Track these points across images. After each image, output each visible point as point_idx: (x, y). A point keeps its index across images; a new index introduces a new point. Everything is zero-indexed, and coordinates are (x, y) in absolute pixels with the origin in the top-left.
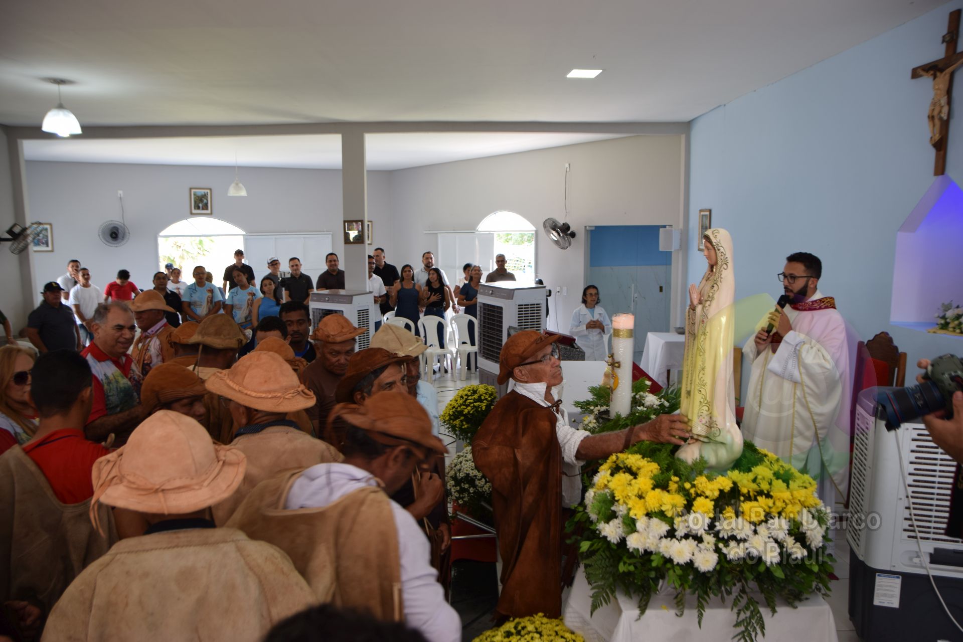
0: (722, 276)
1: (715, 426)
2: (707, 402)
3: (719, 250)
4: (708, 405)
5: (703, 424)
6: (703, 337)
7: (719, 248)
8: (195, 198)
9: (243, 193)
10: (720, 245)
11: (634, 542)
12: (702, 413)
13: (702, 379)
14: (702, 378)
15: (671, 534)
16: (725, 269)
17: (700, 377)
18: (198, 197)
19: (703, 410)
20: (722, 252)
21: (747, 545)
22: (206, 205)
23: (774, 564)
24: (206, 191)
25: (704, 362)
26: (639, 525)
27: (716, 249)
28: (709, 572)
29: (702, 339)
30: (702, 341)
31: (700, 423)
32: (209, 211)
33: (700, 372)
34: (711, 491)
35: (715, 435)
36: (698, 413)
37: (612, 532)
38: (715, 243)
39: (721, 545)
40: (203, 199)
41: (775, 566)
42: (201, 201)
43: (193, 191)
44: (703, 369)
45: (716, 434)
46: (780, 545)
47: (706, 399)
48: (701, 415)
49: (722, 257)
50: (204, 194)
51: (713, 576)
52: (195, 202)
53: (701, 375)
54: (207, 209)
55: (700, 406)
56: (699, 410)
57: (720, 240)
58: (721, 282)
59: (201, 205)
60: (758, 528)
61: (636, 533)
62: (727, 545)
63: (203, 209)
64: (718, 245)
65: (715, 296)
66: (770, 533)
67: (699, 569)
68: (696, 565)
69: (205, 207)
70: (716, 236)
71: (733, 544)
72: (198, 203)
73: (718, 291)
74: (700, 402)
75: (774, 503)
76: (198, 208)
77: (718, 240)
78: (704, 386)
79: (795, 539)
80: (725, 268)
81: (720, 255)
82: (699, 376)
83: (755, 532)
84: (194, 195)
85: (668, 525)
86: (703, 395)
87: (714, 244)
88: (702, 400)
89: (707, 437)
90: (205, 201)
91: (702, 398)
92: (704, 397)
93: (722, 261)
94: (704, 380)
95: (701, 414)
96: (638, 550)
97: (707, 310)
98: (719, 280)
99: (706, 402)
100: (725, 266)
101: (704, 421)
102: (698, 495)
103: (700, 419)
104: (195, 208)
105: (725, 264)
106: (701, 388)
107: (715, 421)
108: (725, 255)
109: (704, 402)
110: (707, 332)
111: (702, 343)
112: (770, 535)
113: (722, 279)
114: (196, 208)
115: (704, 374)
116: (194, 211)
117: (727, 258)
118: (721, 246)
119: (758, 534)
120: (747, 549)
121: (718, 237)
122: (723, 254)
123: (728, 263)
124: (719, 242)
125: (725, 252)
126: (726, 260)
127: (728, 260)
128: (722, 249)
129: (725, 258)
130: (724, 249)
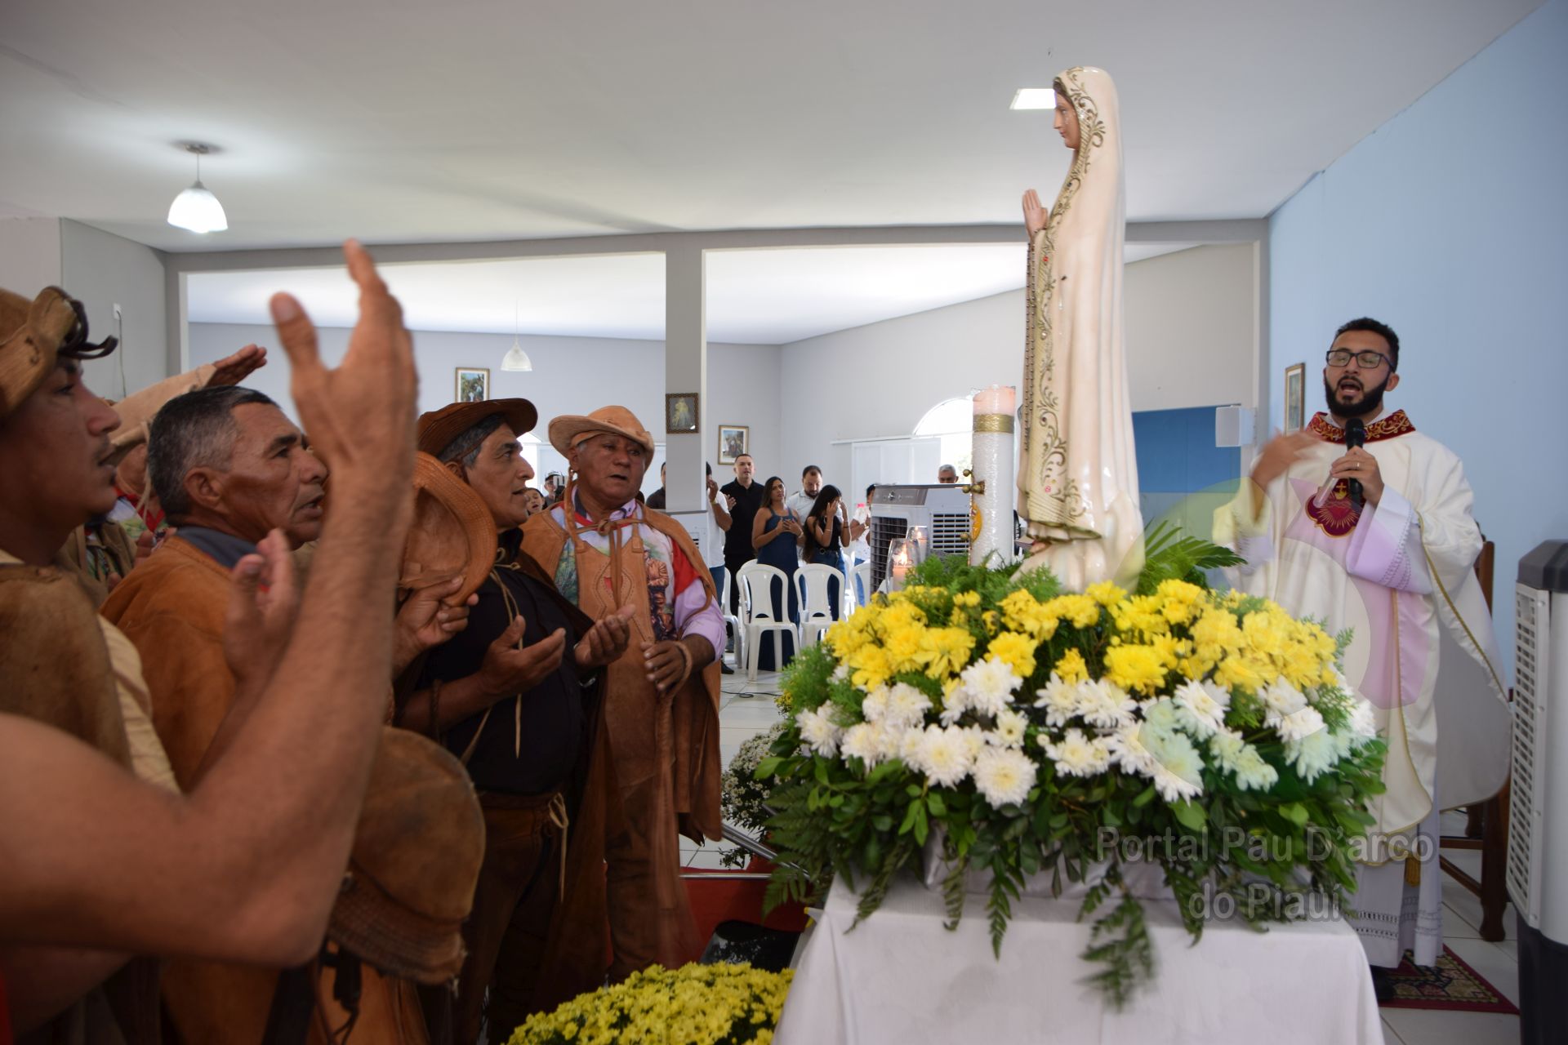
0: (1090, 160)
1: (1073, 491)
2: (1060, 443)
3: (1082, 106)
4: (1061, 450)
5: (1051, 496)
6: (1047, 294)
7: (1082, 102)
9: (526, 366)
10: (1083, 95)
11: (858, 744)
12: (1050, 469)
13: (1047, 392)
14: (1046, 388)
15: (932, 718)
16: (1098, 146)
17: (1043, 388)
18: (468, 382)
19: (1052, 463)
20: (1089, 111)
21: (1111, 742)
23: (1187, 798)
24: (481, 373)
25: (1049, 352)
26: (869, 706)
27: (1076, 103)
28: (1010, 806)
29: (1045, 301)
30: (1046, 305)
31: (1047, 495)
33: (1042, 376)
34: (1037, 619)
35: (1073, 513)
36: (1042, 471)
37: (820, 729)
38: (1072, 90)
39: (1043, 740)
40: (476, 385)
41: (1189, 803)
42: (473, 388)
44: (1049, 368)
45: (1074, 511)
46: (1203, 748)
47: (1056, 437)
48: (1048, 476)
49: (1090, 122)
50: (477, 377)
51: (1020, 816)
53: (1045, 383)
55: (1044, 454)
56: (1043, 464)
57: (1082, 85)
58: (1086, 171)
60: (1145, 706)
61: (863, 724)
62: (1058, 738)
64: (1079, 95)
65: (1072, 202)
66: (1178, 721)
67: (988, 799)
68: (981, 785)
70: (1074, 76)
71: (1074, 736)
72: (467, 391)
73: (1078, 192)
74: (1046, 445)
75: (1194, 651)
77: (1079, 83)
78: (1051, 406)
79: (1244, 738)
80: (1098, 142)
81: (1084, 116)
82: (1040, 386)
83: (1138, 715)
85: (925, 697)
86: (1050, 427)
87: (1070, 93)
88: (1049, 441)
89: (1061, 526)
91: (1049, 435)
92: (1052, 433)
93: (1090, 131)
94: (1051, 393)
95: (1049, 473)
96: (860, 760)
97: (1053, 233)
98: (1082, 170)
99: (1057, 443)
100: (1096, 140)
101: (1054, 490)
102: (1005, 628)
103: (1046, 485)
105: (1096, 134)
106: (1047, 412)
107: (1073, 481)
108: (1096, 115)
109: (1052, 443)
110: (1054, 281)
111: (1046, 309)
112: (1178, 726)
113: (1089, 166)
115: (1050, 379)
117: (1100, 122)
118: (1088, 98)
119: (1144, 719)
120: (1111, 752)
121: (1076, 78)
122: (1091, 114)
123: (1104, 132)
124: (1081, 89)
125: (1096, 109)
126: (1098, 127)
127: (1104, 127)
128: (1089, 105)
129: (1095, 122)
130: (1093, 103)
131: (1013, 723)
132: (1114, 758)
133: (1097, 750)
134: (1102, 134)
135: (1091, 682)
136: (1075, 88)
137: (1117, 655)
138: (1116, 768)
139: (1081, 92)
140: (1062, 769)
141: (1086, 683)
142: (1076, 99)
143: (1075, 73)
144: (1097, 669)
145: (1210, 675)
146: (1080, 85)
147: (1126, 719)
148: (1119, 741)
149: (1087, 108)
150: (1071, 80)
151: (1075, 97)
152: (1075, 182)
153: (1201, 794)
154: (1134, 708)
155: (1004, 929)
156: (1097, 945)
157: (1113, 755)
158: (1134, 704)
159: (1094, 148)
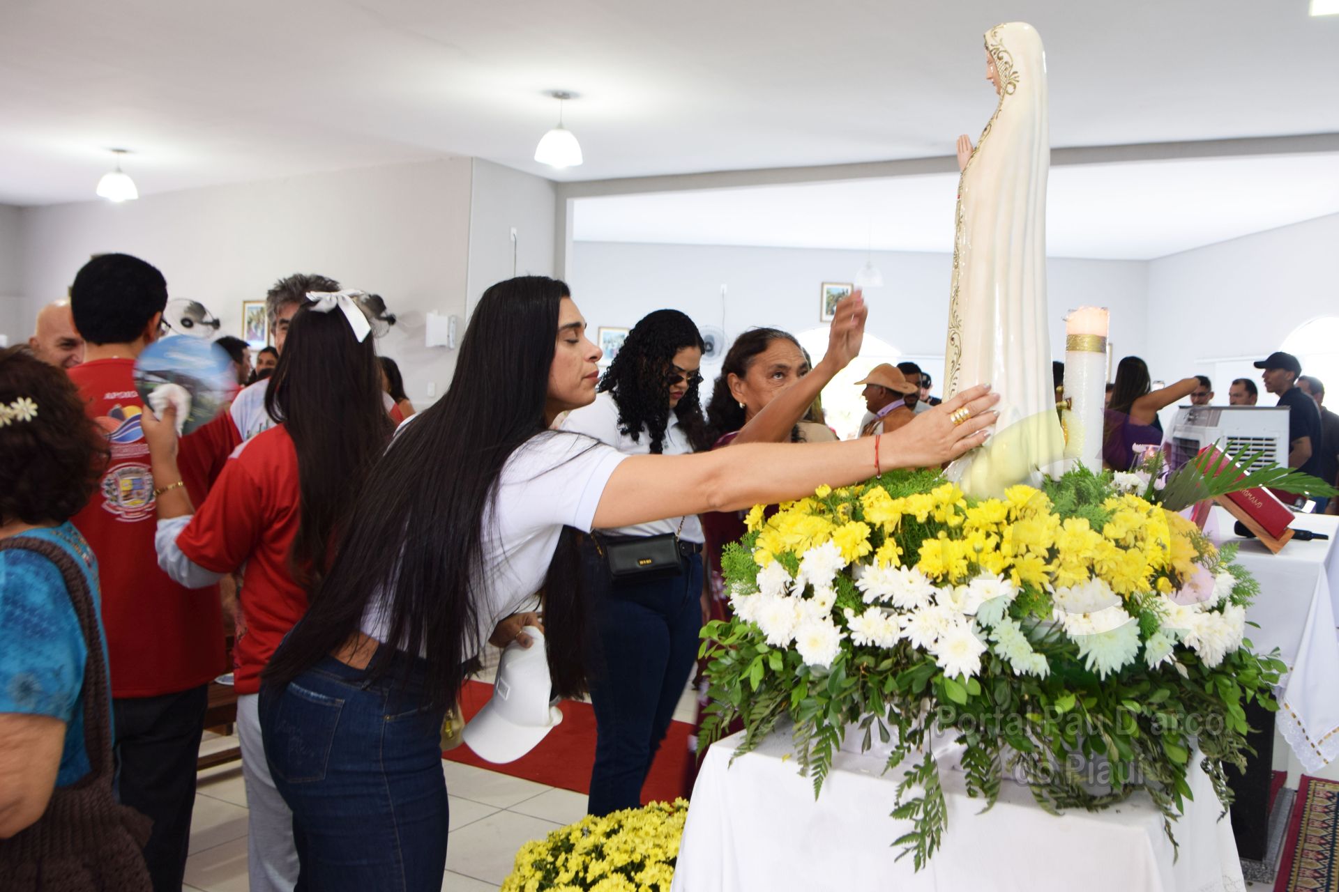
3: (1000, 59)
7: (1000, 55)
8: (828, 298)
10: (1002, 49)
12: (955, 384)
13: (955, 315)
14: (955, 312)
15: (787, 589)
16: (1011, 94)
17: (953, 311)
18: (834, 296)
19: (956, 378)
20: (1006, 63)
24: (843, 289)
25: (958, 280)
26: (761, 578)
27: (996, 57)
29: (958, 235)
30: (958, 239)
36: (950, 385)
38: (991, 45)
39: (850, 611)
43: (826, 287)
46: (986, 633)
47: (960, 355)
48: (953, 390)
49: (1007, 73)
50: (839, 292)
51: (827, 676)
52: (828, 304)
53: (955, 307)
56: (951, 379)
57: (1001, 40)
58: (997, 117)
64: (998, 49)
67: (804, 659)
68: (799, 647)
70: (995, 33)
73: (988, 136)
75: (996, 548)
77: (998, 38)
78: (958, 327)
80: (1012, 91)
81: (1003, 68)
84: (828, 293)
85: (786, 572)
86: (956, 346)
87: (991, 48)
88: (955, 358)
91: (956, 353)
93: (1006, 81)
94: (957, 316)
95: (954, 387)
100: (1010, 89)
104: (827, 313)
105: (1010, 83)
106: (955, 332)
108: (1012, 66)
109: (958, 361)
111: (959, 242)
113: (1000, 112)
114: (829, 313)
115: (957, 304)
116: (826, 316)
117: (1015, 72)
118: (1005, 51)
119: (936, 604)
120: (902, 629)
121: (997, 34)
122: (1008, 66)
123: (1018, 81)
124: (999, 44)
125: (1012, 61)
126: (1013, 76)
127: (1018, 77)
128: (1006, 57)
129: (1011, 73)
130: (1010, 56)
131: (826, 596)
132: (903, 634)
133: (889, 625)
134: (1016, 83)
135: (904, 568)
136: (994, 43)
137: (929, 548)
138: (904, 643)
139: (999, 46)
140: (858, 639)
141: (899, 569)
142: (995, 54)
143: (996, 30)
144: (909, 558)
145: (1007, 572)
146: (999, 41)
147: (923, 604)
148: (910, 620)
149: (1004, 60)
150: (992, 36)
151: (994, 51)
152: (988, 128)
153: (978, 674)
154: (932, 593)
155: (825, 775)
156: (902, 802)
157: (903, 632)
158: (932, 589)
159: (1007, 96)
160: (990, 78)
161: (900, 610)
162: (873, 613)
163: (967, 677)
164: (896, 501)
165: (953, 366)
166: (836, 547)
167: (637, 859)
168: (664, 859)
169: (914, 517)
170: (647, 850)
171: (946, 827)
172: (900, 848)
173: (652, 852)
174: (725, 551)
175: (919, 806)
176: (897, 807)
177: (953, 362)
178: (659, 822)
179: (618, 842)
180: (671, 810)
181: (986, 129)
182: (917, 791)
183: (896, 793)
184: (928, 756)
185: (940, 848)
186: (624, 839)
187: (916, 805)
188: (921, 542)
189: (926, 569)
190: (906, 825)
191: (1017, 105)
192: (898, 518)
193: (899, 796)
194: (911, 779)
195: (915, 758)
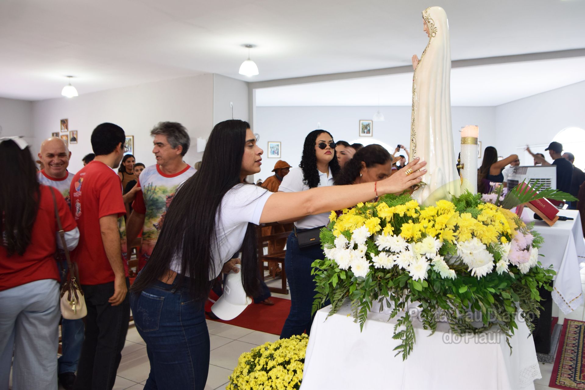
0: (430, 42)
3: (429, 22)
7: (429, 21)
8: (362, 126)
9: (382, 119)
15: (347, 246)
16: (434, 37)
18: (365, 126)
20: (431, 24)
21: (395, 257)
22: (369, 130)
24: (369, 122)
26: (337, 242)
28: (361, 277)
32: (370, 135)
34: (385, 213)
39: (372, 254)
40: (367, 127)
42: (366, 128)
43: (361, 122)
49: (432, 28)
50: (368, 124)
52: (362, 129)
54: (369, 133)
56: (412, 157)
57: (429, 14)
58: (428, 47)
59: (366, 131)
63: (367, 133)
64: (428, 18)
66: (423, 251)
67: (354, 275)
68: (352, 269)
69: (369, 132)
72: (364, 129)
73: (425, 55)
76: (364, 133)
82: (412, 128)
84: (362, 124)
87: (425, 18)
90: (368, 128)
100: (434, 34)
102: (376, 216)
105: (433, 32)
108: (434, 25)
113: (430, 45)
116: (361, 134)
118: (431, 19)
119: (409, 250)
120: (395, 261)
121: (427, 12)
122: (432, 25)
123: (437, 31)
124: (428, 16)
125: (434, 23)
126: (434, 30)
127: (437, 29)
128: (431, 22)
129: (434, 28)
130: (433, 21)
131: (363, 248)
132: (395, 263)
133: (389, 260)
134: (436, 32)
135: (395, 236)
136: (426, 16)
137: (405, 227)
138: (396, 266)
139: (428, 17)
140: (377, 265)
141: (393, 236)
142: (427, 20)
143: (427, 10)
144: (397, 232)
145: (437, 236)
147: (403, 250)
148: (398, 257)
149: (431, 23)
151: (426, 19)
152: (425, 51)
153: (427, 279)
154: (406, 246)
155: (365, 322)
156: (397, 332)
157: (395, 262)
158: (407, 244)
159: (432, 38)
160: (425, 31)
161: (394, 253)
162: (383, 254)
163: (422, 280)
164: (391, 208)
165: (413, 152)
166: (366, 228)
167: (287, 360)
168: (298, 359)
169: (399, 215)
170: (291, 356)
171: (415, 342)
172: (396, 351)
173: (293, 357)
174: (321, 231)
175: (404, 333)
176: (395, 334)
177: (413, 150)
178: (296, 344)
179: (279, 353)
180: (301, 338)
181: (424, 52)
182: (403, 328)
183: (394, 329)
184: (407, 313)
185: (413, 350)
186: (282, 351)
187: (402, 333)
188: (402, 225)
189: (404, 236)
190: (399, 342)
191: (437, 41)
192: (392, 215)
193: (395, 330)
194: (400, 323)
195: (401, 314)
